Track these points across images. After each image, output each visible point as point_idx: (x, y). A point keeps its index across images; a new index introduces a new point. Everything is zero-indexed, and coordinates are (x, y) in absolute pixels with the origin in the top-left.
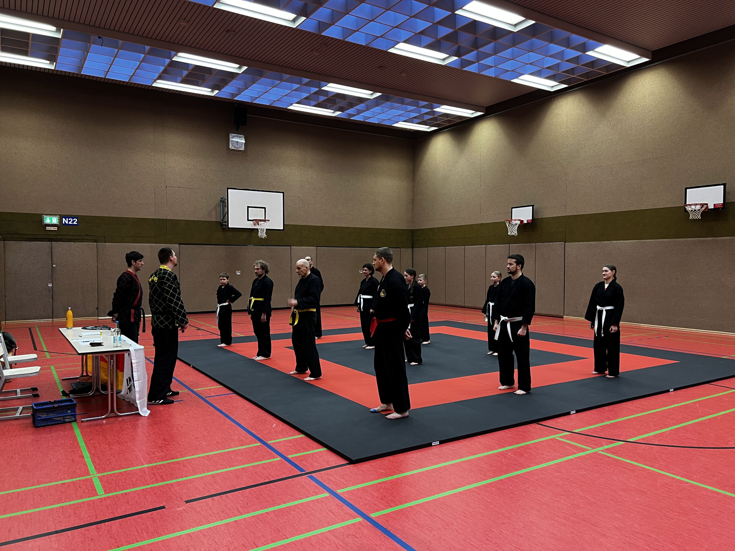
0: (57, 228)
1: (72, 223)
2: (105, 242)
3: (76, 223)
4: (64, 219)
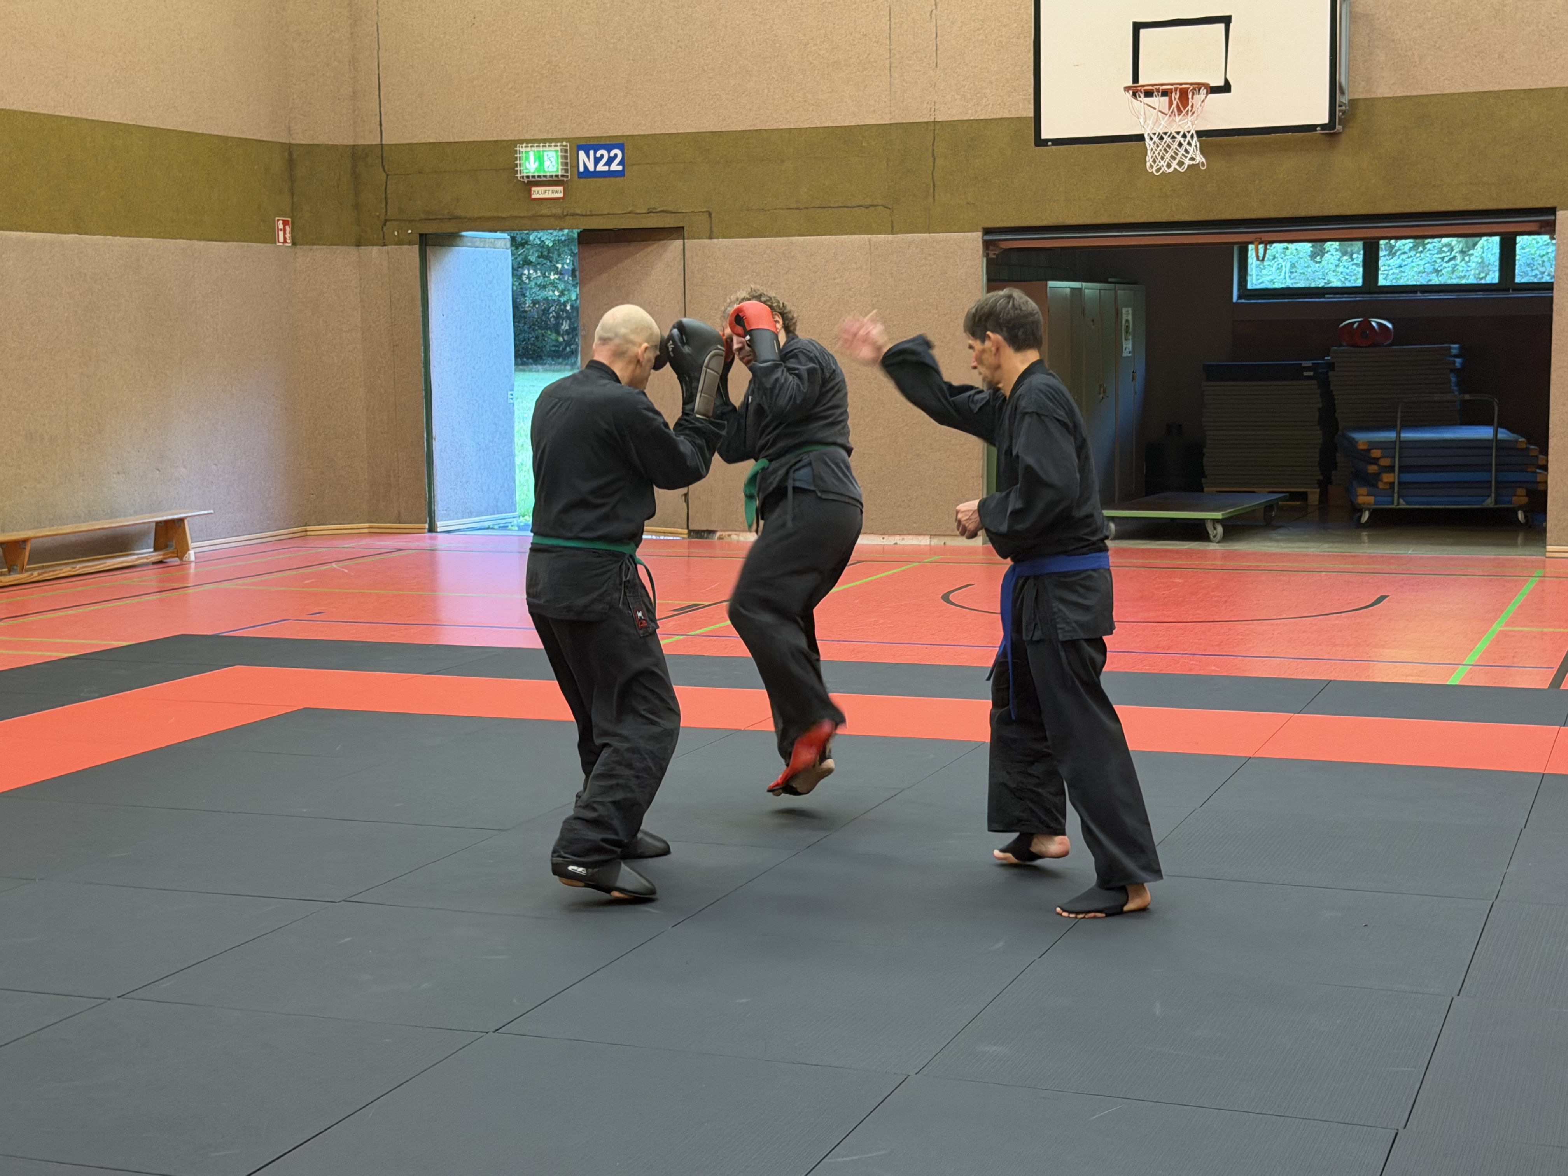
0: (561, 188)
1: (606, 168)
2: (710, 238)
3: (619, 164)
4: (582, 154)
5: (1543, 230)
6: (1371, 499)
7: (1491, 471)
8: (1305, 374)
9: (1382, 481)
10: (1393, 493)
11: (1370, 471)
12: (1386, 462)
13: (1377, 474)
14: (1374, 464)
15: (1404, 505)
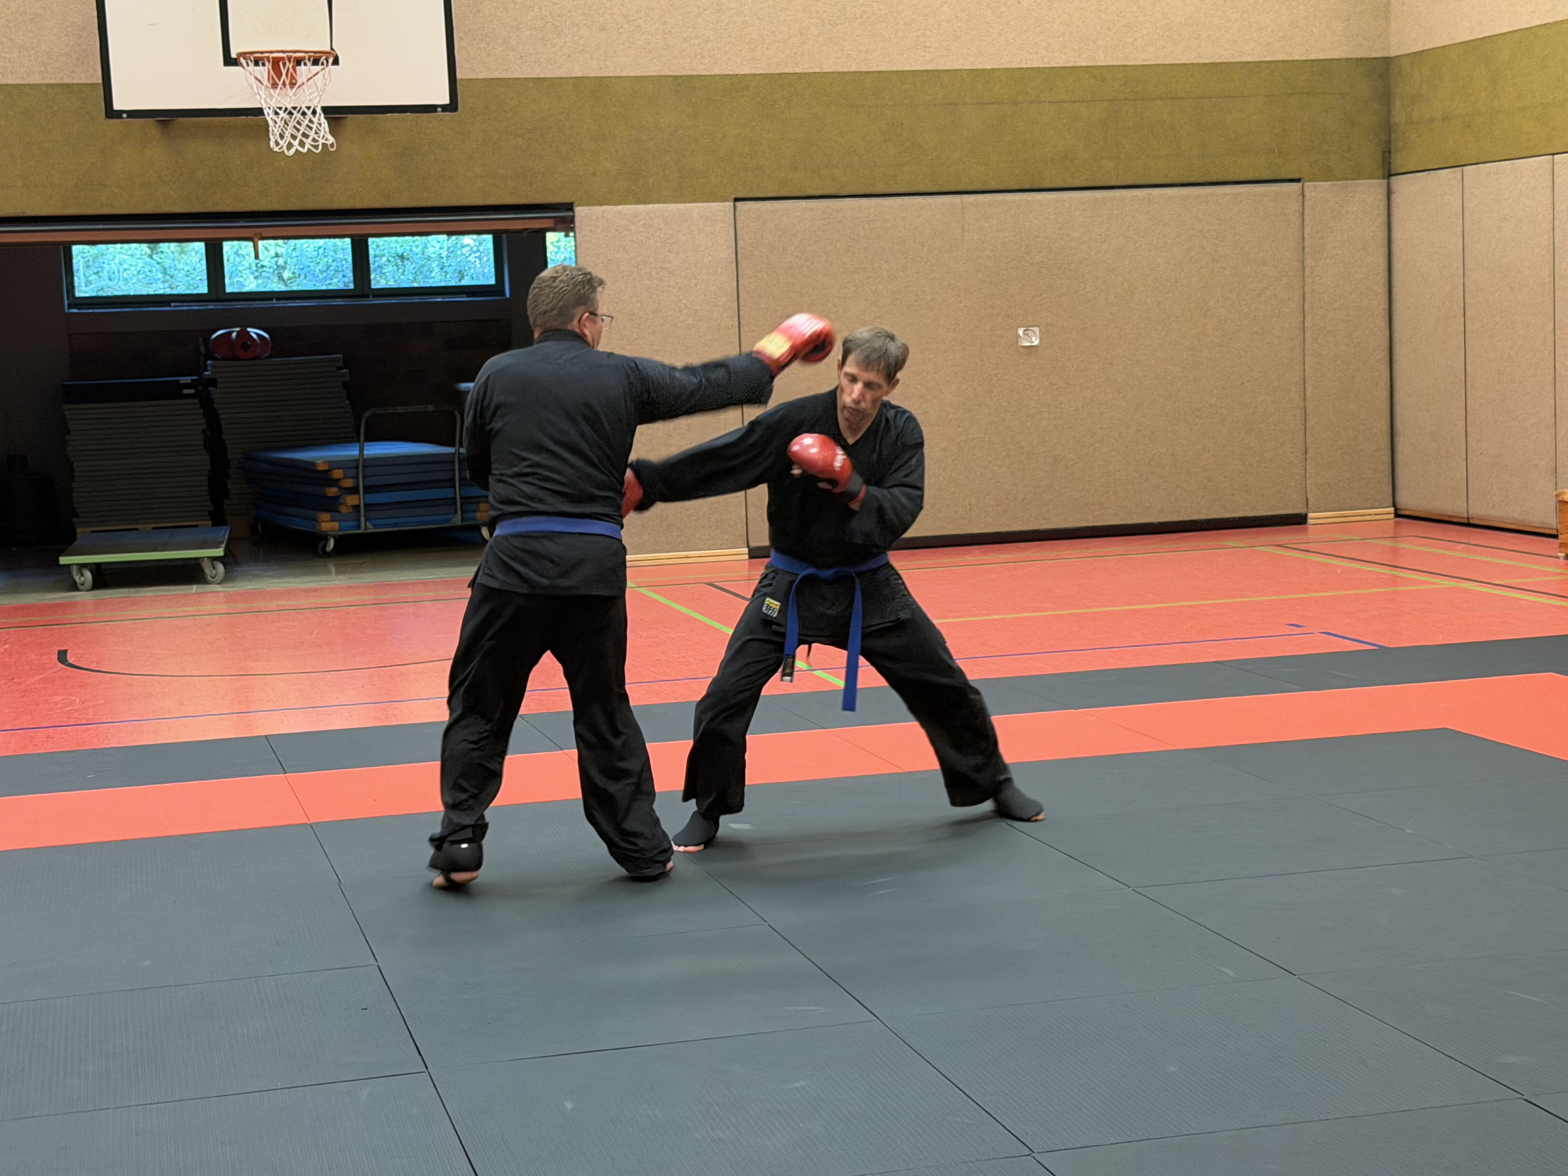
5: (558, 226)
6: (336, 525)
7: (454, 487)
8: (185, 391)
9: (345, 504)
10: (360, 516)
11: (329, 495)
12: (348, 483)
13: (337, 497)
14: (332, 486)
15: (371, 529)
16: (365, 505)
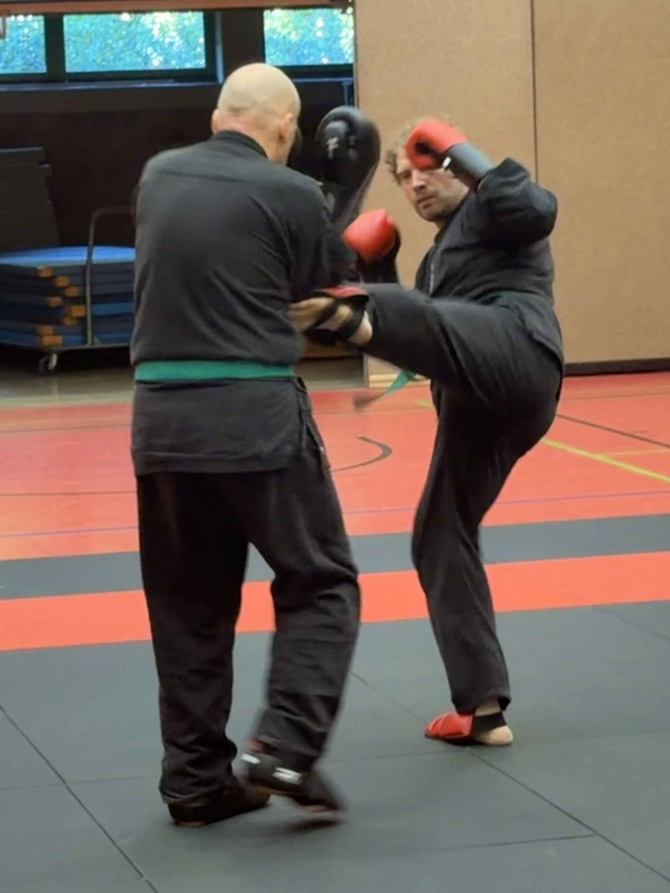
6: (59, 339)
9: (69, 315)
10: (86, 329)
11: (52, 305)
12: (73, 292)
13: (58, 308)
14: (54, 295)
15: (99, 345)
16: (94, 317)
